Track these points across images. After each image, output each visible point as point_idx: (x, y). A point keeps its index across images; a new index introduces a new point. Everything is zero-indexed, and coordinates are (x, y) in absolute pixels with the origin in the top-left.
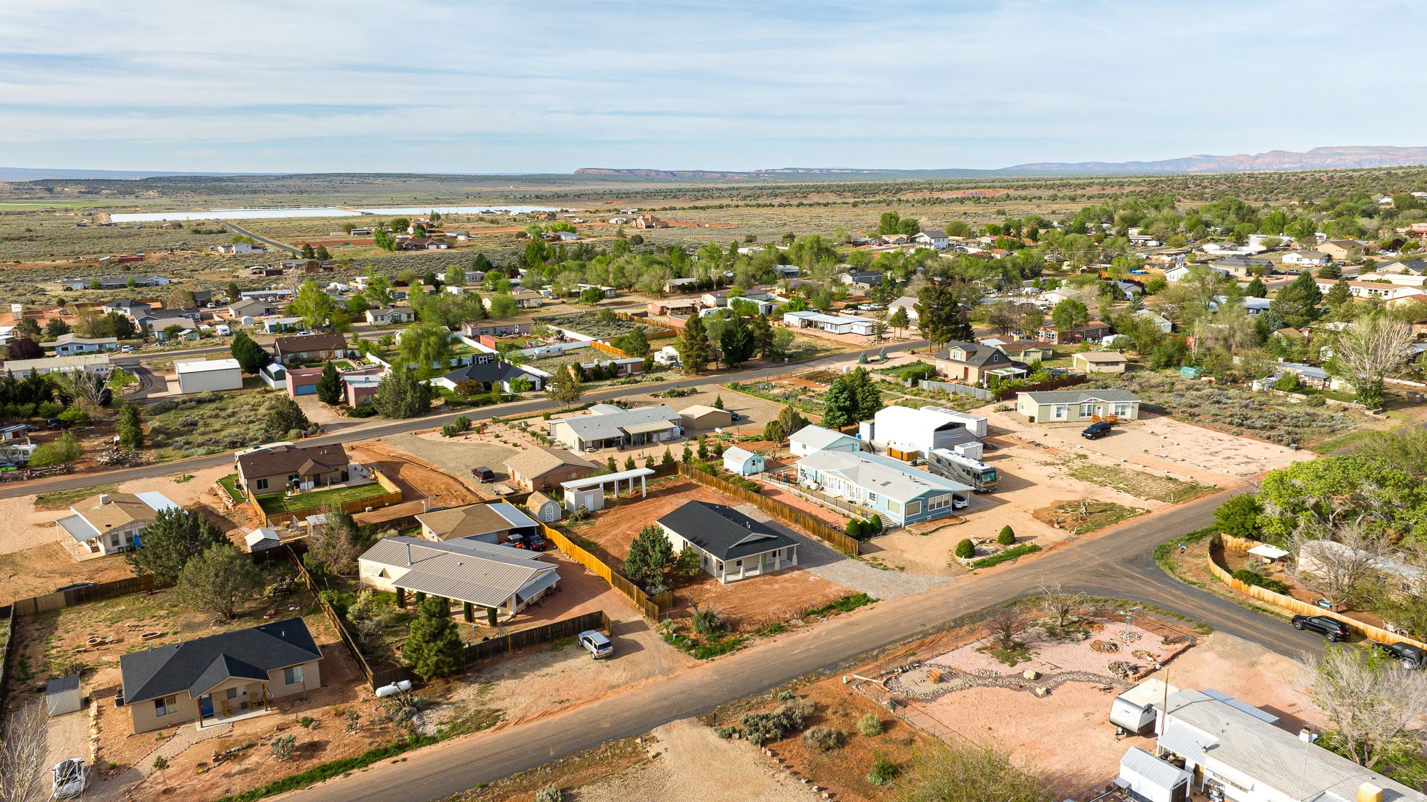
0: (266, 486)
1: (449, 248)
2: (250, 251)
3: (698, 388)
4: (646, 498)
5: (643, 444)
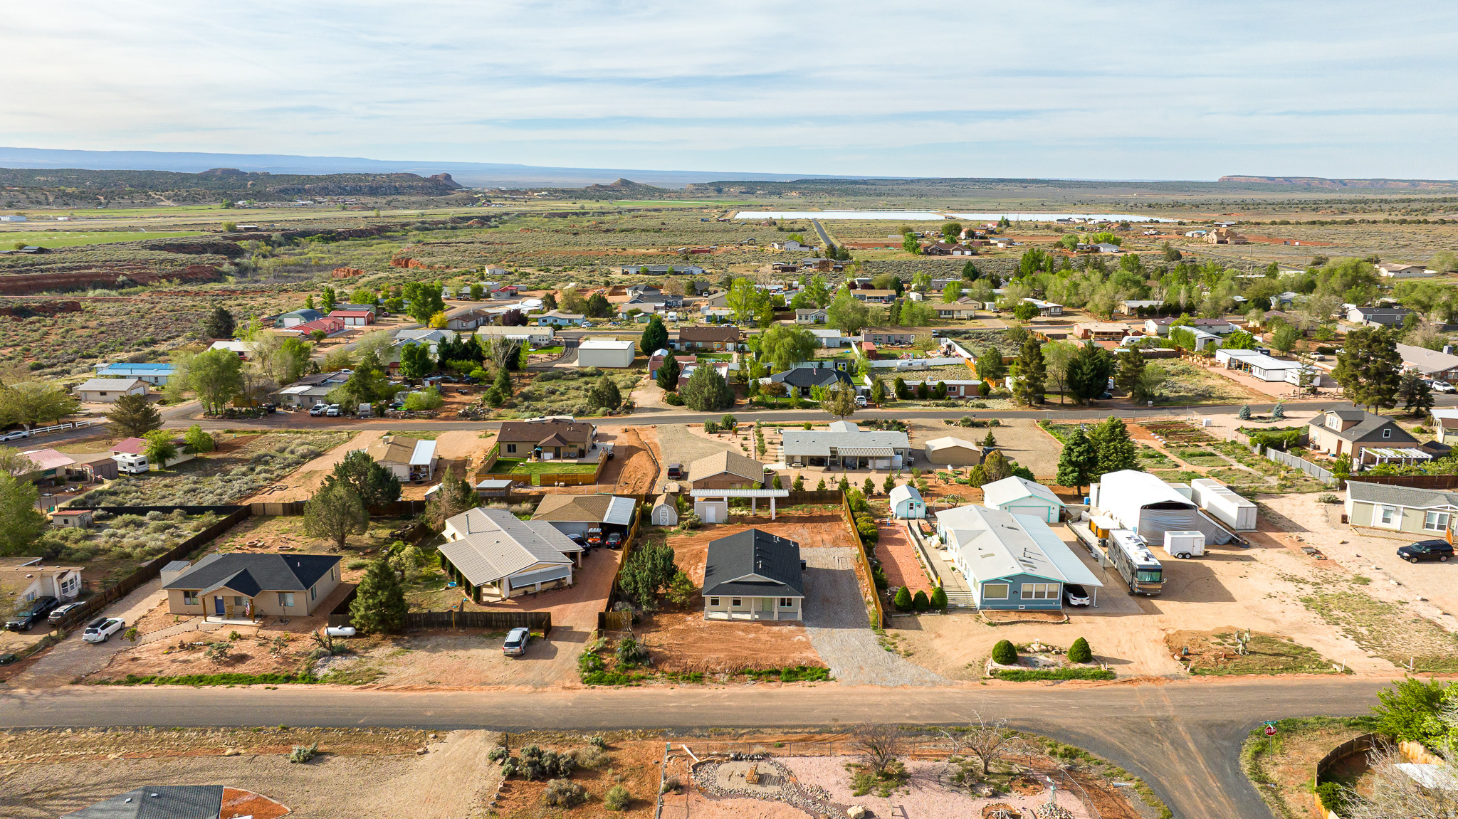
0: (515, 451)
1: (973, 254)
2: (798, 248)
3: (1003, 421)
4: (774, 521)
5: (854, 468)
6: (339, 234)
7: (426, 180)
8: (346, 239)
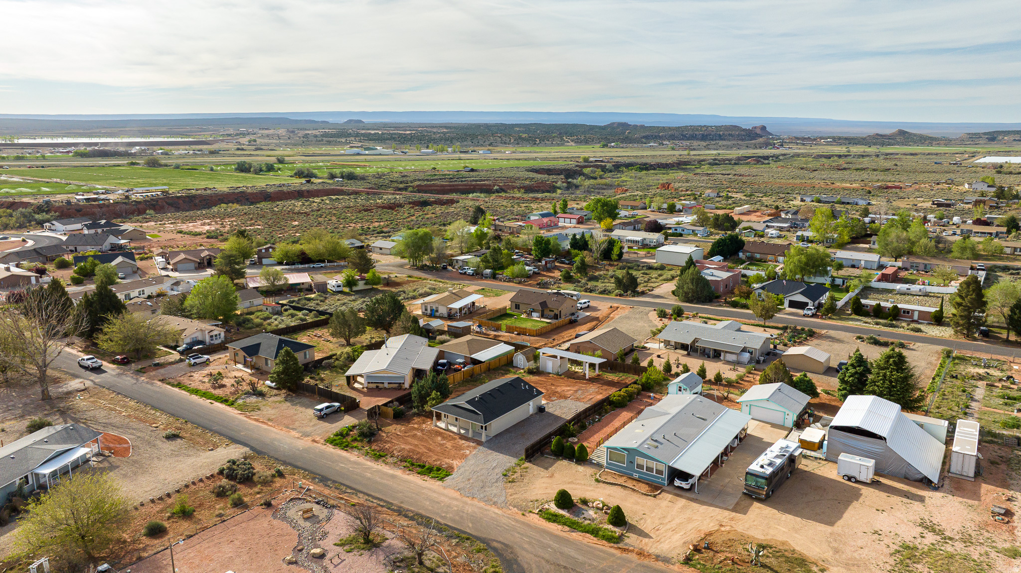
0: (519, 309)
4: (587, 380)
5: (709, 357)
6: (651, 165)
7: (744, 130)
8: (654, 169)
